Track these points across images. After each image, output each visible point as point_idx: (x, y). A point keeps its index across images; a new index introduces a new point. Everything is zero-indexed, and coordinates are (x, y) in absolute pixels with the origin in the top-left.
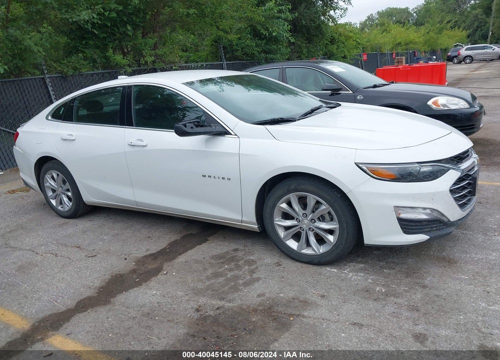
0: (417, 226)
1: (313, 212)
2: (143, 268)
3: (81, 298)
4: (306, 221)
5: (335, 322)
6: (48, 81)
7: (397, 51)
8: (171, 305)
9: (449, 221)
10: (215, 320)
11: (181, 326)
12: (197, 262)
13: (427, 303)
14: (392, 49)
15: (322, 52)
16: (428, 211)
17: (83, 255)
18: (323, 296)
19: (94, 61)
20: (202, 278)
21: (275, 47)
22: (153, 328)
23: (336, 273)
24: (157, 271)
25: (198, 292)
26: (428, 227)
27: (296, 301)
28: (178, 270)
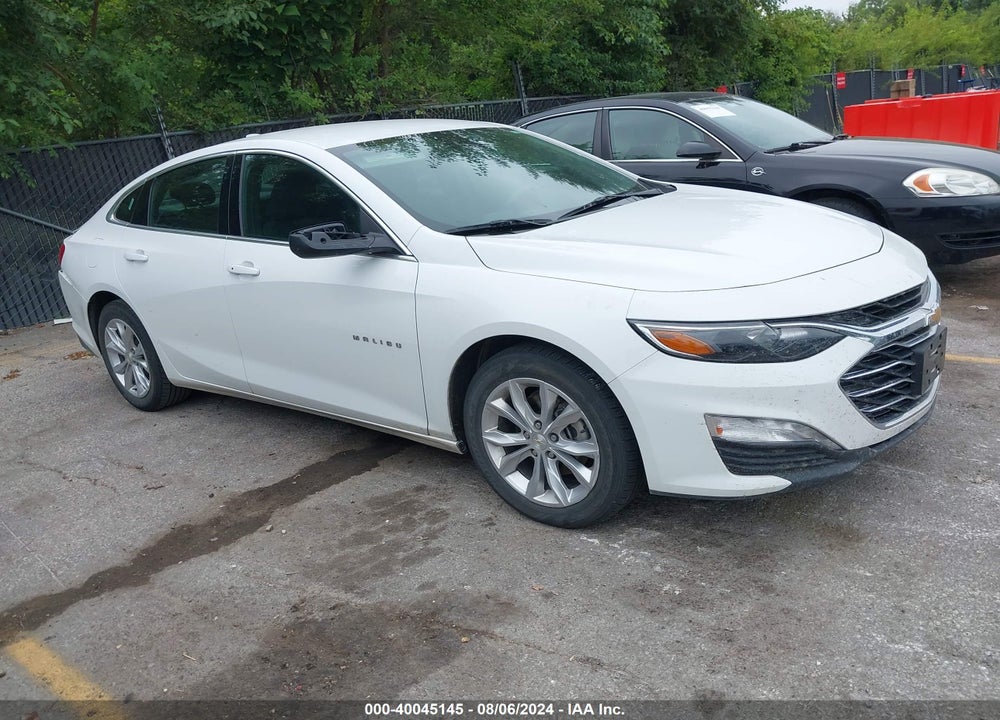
0: (759, 457)
1: (554, 418)
2: (234, 516)
3: (101, 570)
4: (541, 438)
5: (550, 653)
6: (167, 143)
7: (916, 67)
8: (253, 594)
9: (843, 448)
10: (319, 631)
11: (252, 639)
12: (337, 509)
13: (757, 625)
14: (906, 62)
15: (740, 74)
16: (788, 427)
17: (142, 483)
18: (548, 596)
19: (257, 104)
20: (332, 542)
21: (633, 64)
22: (201, 638)
23: (596, 547)
24: (259, 523)
25: (311, 572)
26: (786, 460)
27: (491, 601)
28: (294, 524)
